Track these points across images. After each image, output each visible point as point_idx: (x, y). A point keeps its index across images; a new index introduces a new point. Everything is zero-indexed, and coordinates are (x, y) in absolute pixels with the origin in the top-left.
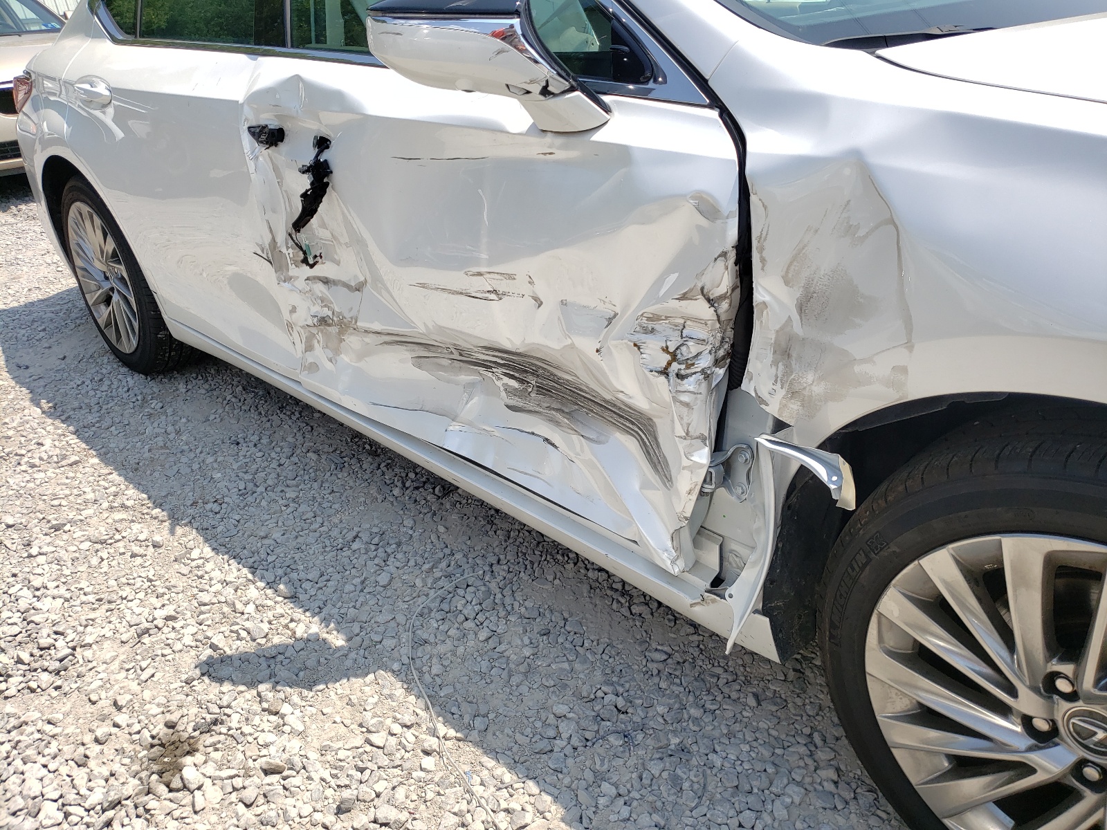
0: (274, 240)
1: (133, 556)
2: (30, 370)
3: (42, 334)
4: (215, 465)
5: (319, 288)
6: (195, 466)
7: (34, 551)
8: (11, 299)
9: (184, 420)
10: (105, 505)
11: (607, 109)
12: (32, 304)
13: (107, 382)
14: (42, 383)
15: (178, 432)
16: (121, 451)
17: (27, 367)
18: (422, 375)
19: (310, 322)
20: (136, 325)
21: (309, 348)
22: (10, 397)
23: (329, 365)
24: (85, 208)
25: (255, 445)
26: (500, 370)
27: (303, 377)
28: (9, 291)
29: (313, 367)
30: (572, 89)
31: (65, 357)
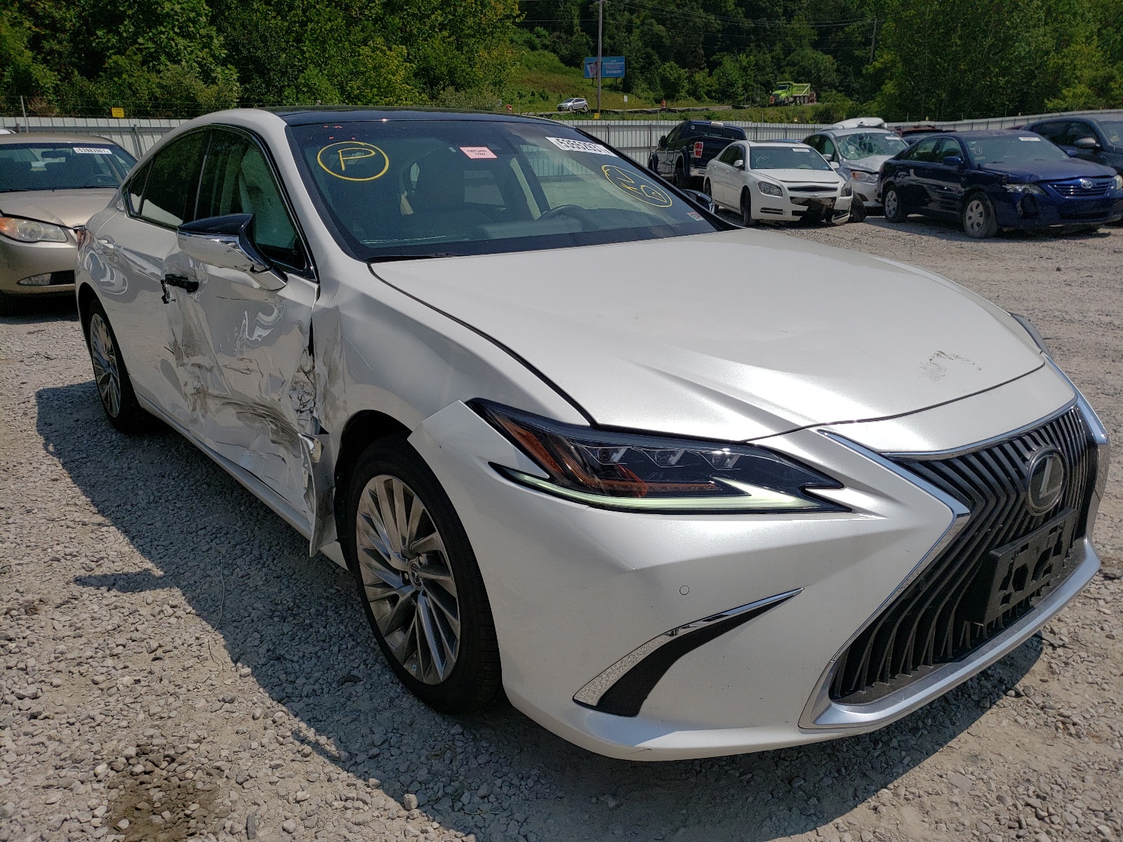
0: (176, 340)
1: (68, 527)
2: (52, 426)
3: (69, 405)
4: (143, 487)
5: (197, 370)
6: (130, 487)
7: (10, 521)
8: (59, 381)
9: (137, 462)
10: (64, 502)
11: (285, 279)
12: (72, 386)
13: (98, 436)
14: (56, 434)
15: (129, 468)
16: (88, 476)
17: (51, 424)
18: (240, 424)
19: (193, 392)
20: (119, 396)
21: (194, 409)
22: (32, 441)
23: (202, 420)
24: (99, 318)
25: (174, 479)
26: (268, 419)
27: (190, 428)
28: (61, 377)
29: (194, 421)
30: (266, 270)
31: (78, 420)
